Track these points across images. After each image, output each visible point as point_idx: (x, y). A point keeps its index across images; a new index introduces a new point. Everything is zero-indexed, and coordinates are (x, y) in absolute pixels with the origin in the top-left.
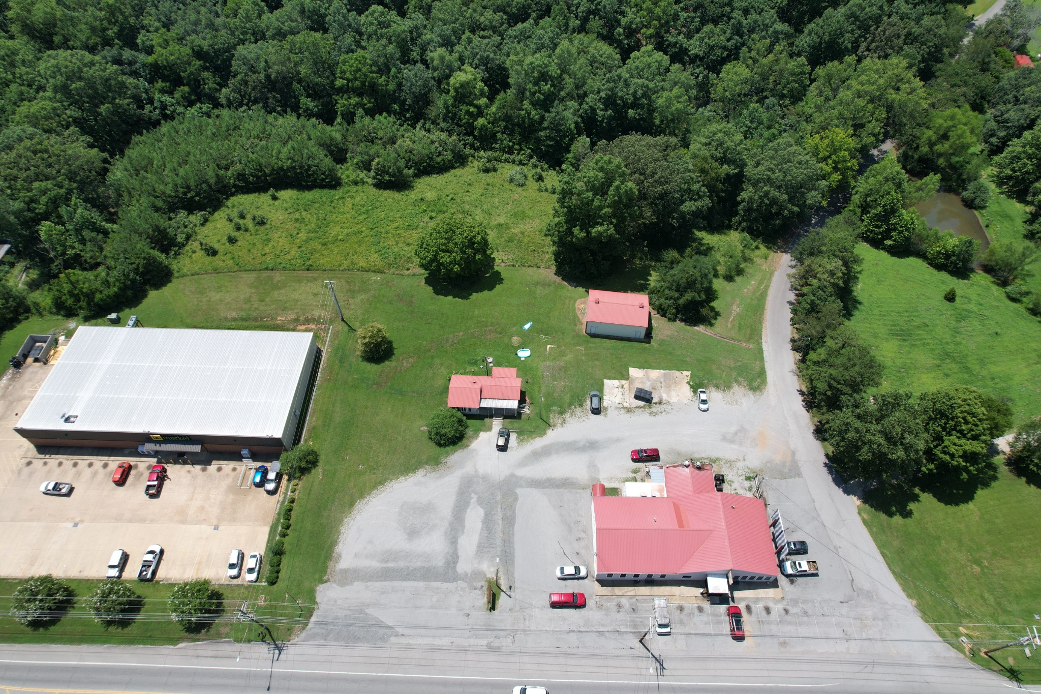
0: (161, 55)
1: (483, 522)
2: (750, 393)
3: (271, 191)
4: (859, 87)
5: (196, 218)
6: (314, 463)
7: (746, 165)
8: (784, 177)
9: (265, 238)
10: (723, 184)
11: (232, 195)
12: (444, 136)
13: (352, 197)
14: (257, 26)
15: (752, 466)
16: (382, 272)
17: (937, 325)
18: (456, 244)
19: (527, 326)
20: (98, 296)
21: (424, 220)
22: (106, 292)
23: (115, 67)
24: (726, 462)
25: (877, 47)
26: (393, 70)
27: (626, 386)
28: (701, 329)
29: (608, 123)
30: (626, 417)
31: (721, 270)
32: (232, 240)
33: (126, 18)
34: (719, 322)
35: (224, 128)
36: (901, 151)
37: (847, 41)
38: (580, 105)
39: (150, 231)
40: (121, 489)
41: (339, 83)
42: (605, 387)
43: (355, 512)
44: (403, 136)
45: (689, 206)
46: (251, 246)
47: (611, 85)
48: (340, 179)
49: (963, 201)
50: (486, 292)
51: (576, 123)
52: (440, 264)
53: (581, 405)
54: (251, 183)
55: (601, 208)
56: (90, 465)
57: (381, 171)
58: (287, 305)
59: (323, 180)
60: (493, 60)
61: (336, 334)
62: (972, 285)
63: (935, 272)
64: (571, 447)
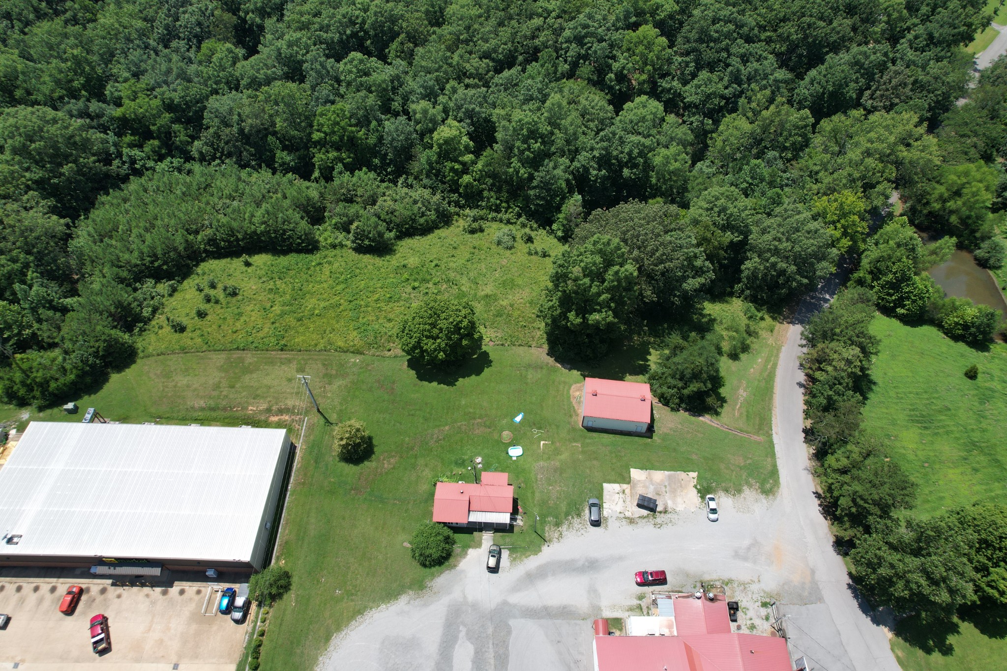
0: (129, 108)
1: (474, 662)
2: (763, 497)
3: (245, 257)
4: (869, 145)
5: (163, 287)
6: (287, 588)
7: (750, 232)
8: (793, 247)
9: (236, 311)
10: (726, 252)
11: (203, 260)
12: (426, 193)
13: (330, 263)
14: (232, 76)
15: (767, 589)
16: (361, 353)
17: (959, 408)
18: (441, 329)
19: (518, 419)
20: (53, 385)
21: (406, 290)
22: (62, 380)
23: (80, 121)
24: (740, 584)
25: (882, 96)
26: (374, 123)
27: (628, 491)
28: (706, 419)
29: (602, 183)
30: (628, 529)
31: (726, 346)
32: (201, 315)
33: (93, 69)
34: (725, 410)
35: (195, 186)
36: (908, 205)
37: (851, 92)
38: (572, 161)
39: (112, 309)
40: (69, 619)
41: (316, 136)
42: (605, 493)
43: (331, 648)
44: (384, 194)
45: (692, 284)
46: (221, 322)
47: (605, 144)
48: (318, 242)
49: (976, 259)
50: (473, 377)
51: (568, 181)
52: (422, 351)
53: (579, 515)
54: (223, 248)
55: (599, 294)
56: (36, 589)
57: (360, 235)
58: (259, 392)
59: (299, 244)
60: (479, 113)
61: (311, 428)
62: (993, 358)
63: (952, 343)
64: (569, 567)
